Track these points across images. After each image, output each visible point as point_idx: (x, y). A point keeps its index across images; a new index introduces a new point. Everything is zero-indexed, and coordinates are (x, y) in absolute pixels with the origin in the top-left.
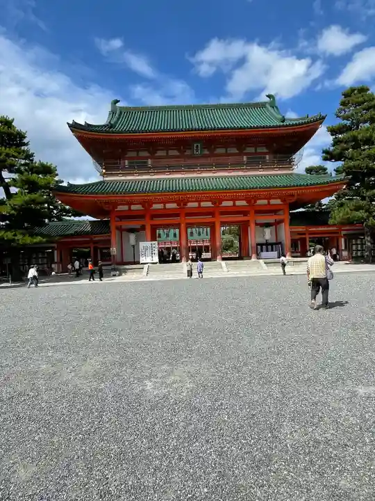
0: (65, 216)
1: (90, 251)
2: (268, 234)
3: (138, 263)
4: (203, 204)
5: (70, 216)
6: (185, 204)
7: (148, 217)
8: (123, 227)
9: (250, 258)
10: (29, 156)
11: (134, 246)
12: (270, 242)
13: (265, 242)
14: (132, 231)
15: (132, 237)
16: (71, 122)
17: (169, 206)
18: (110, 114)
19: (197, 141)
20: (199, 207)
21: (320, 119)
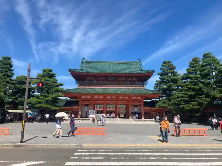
2: (136, 110)
3: (88, 117)
4: (112, 97)
6: (106, 97)
7: (93, 101)
8: (83, 104)
9: (129, 118)
11: (86, 111)
12: (137, 112)
13: (135, 112)
14: (86, 105)
15: (86, 108)
16: (69, 69)
17: (100, 97)
19: (112, 76)
20: (111, 98)
21: (153, 72)
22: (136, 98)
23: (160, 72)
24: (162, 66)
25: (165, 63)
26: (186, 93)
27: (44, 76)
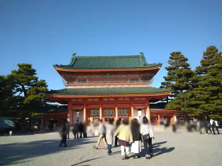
0: (47, 102)
1: (58, 119)
2: (140, 114)
4: (110, 99)
5: (50, 102)
7: (85, 105)
8: (74, 109)
10: (36, 79)
17: (95, 100)
18: (71, 59)
19: (108, 72)
20: (108, 101)
21: (160, 65)
22: (140, 99)
24: (170, 58)
26: (206, 89)
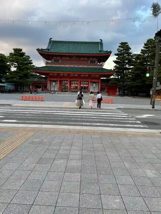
2: (94, 85)
8: (51, 80)
11: (54, 86)
14: (54, 81)
15: (54, 83)
17: (65, 75)
19: (74, 56)
20: (74, 76)
21: (110, 52)
22: (95, 76)
23: (117, 52)
24: (119, 47)
25: (122, 44)
27: (15, 55)
